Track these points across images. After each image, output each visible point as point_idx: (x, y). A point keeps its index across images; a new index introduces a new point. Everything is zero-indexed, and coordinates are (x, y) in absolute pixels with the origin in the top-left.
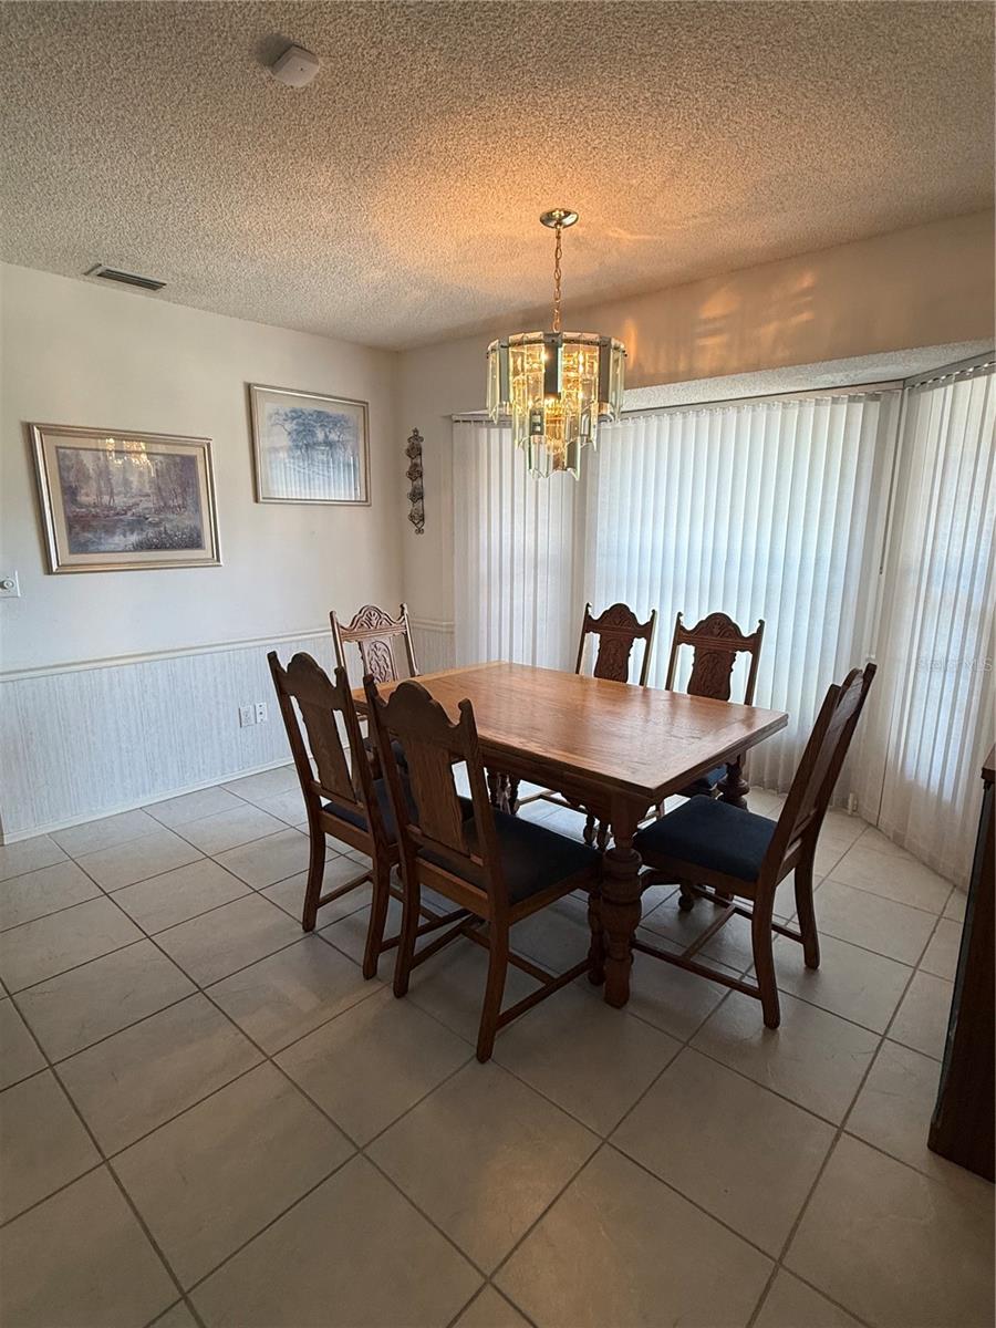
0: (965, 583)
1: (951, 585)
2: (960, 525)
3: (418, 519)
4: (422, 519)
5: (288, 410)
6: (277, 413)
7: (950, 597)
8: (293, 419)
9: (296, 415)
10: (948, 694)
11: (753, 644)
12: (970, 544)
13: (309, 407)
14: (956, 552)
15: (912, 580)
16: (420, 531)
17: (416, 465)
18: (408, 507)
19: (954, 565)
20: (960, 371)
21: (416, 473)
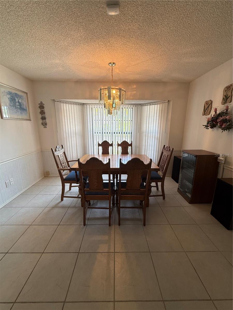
0: (154, 134)
1: (152, 134)
2: (152, 125)
3: (45, 125)
4: (46, 124)
5: (7, 91)
6: (4, 92)
7: (152, 136)
8: (9, 94)
9: (10, 93)
10: (153, 149)
11: (131, 145)
12: (154, 128)
13: (14, 91)
14: (152, 129)
15: (144, 134)
16: (45, 127)
17: (42, 111)
18: (41, 121)
19: (152, 131)
20: (150, 104)
21: (42, 113)
